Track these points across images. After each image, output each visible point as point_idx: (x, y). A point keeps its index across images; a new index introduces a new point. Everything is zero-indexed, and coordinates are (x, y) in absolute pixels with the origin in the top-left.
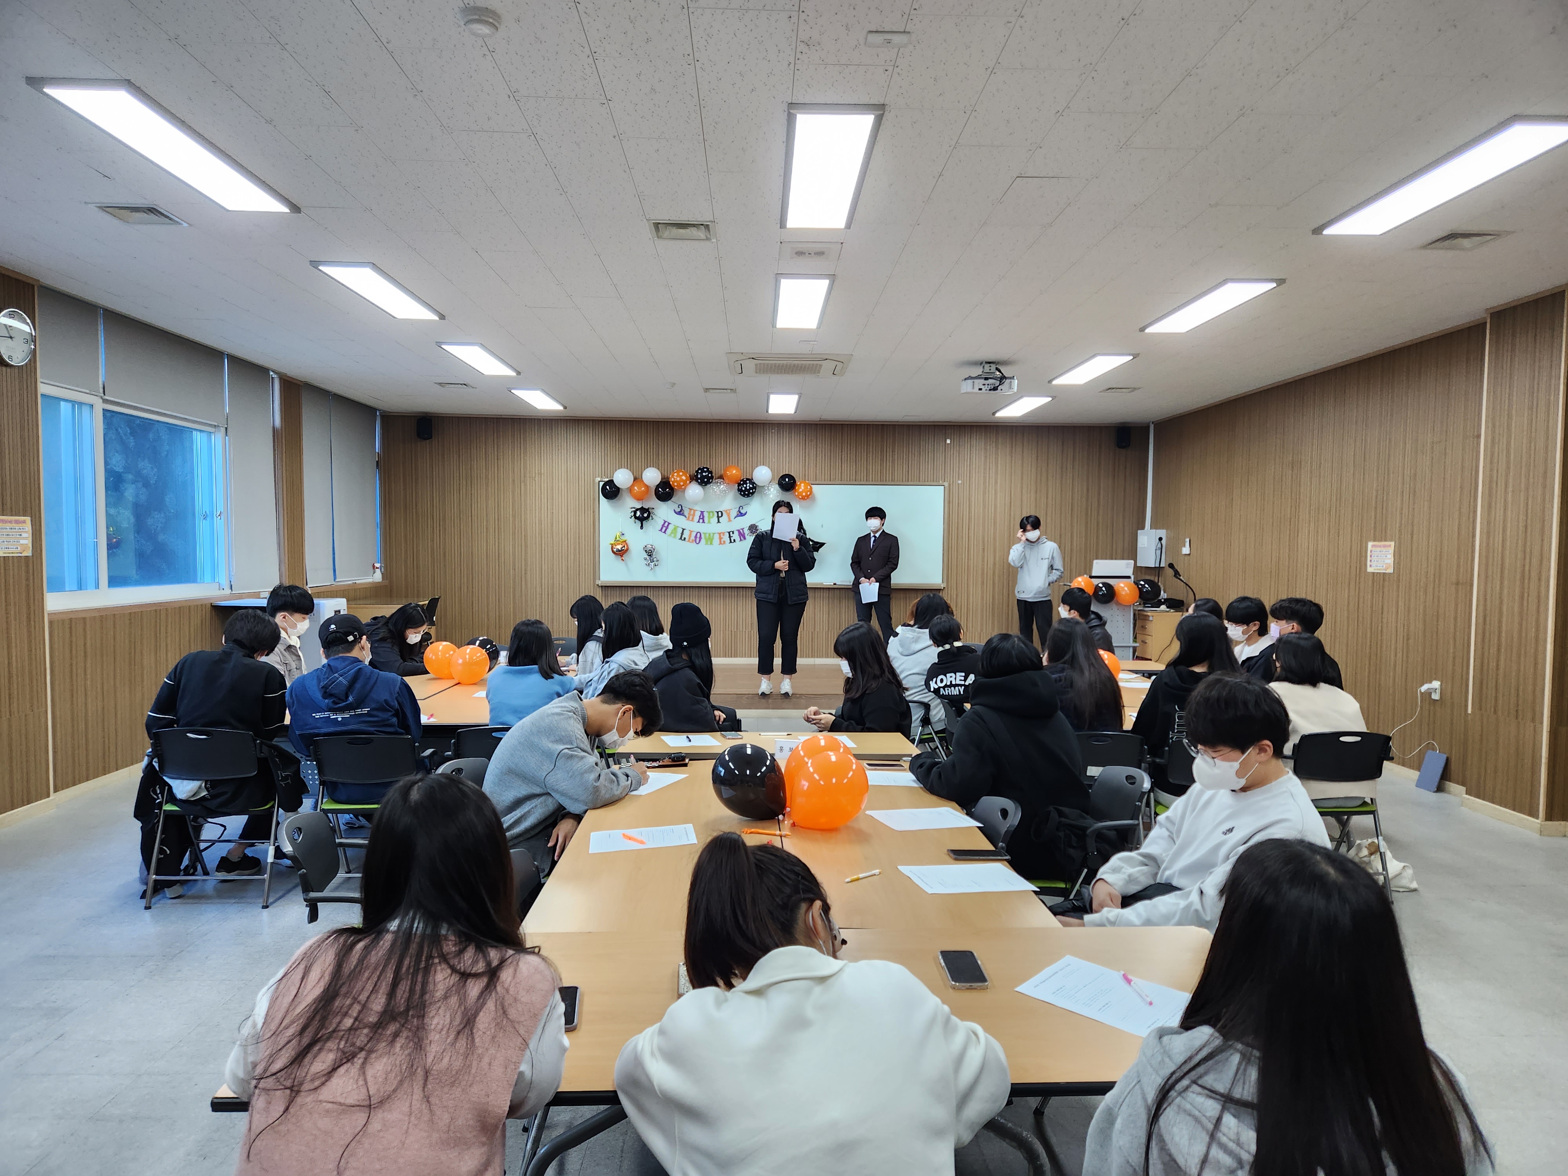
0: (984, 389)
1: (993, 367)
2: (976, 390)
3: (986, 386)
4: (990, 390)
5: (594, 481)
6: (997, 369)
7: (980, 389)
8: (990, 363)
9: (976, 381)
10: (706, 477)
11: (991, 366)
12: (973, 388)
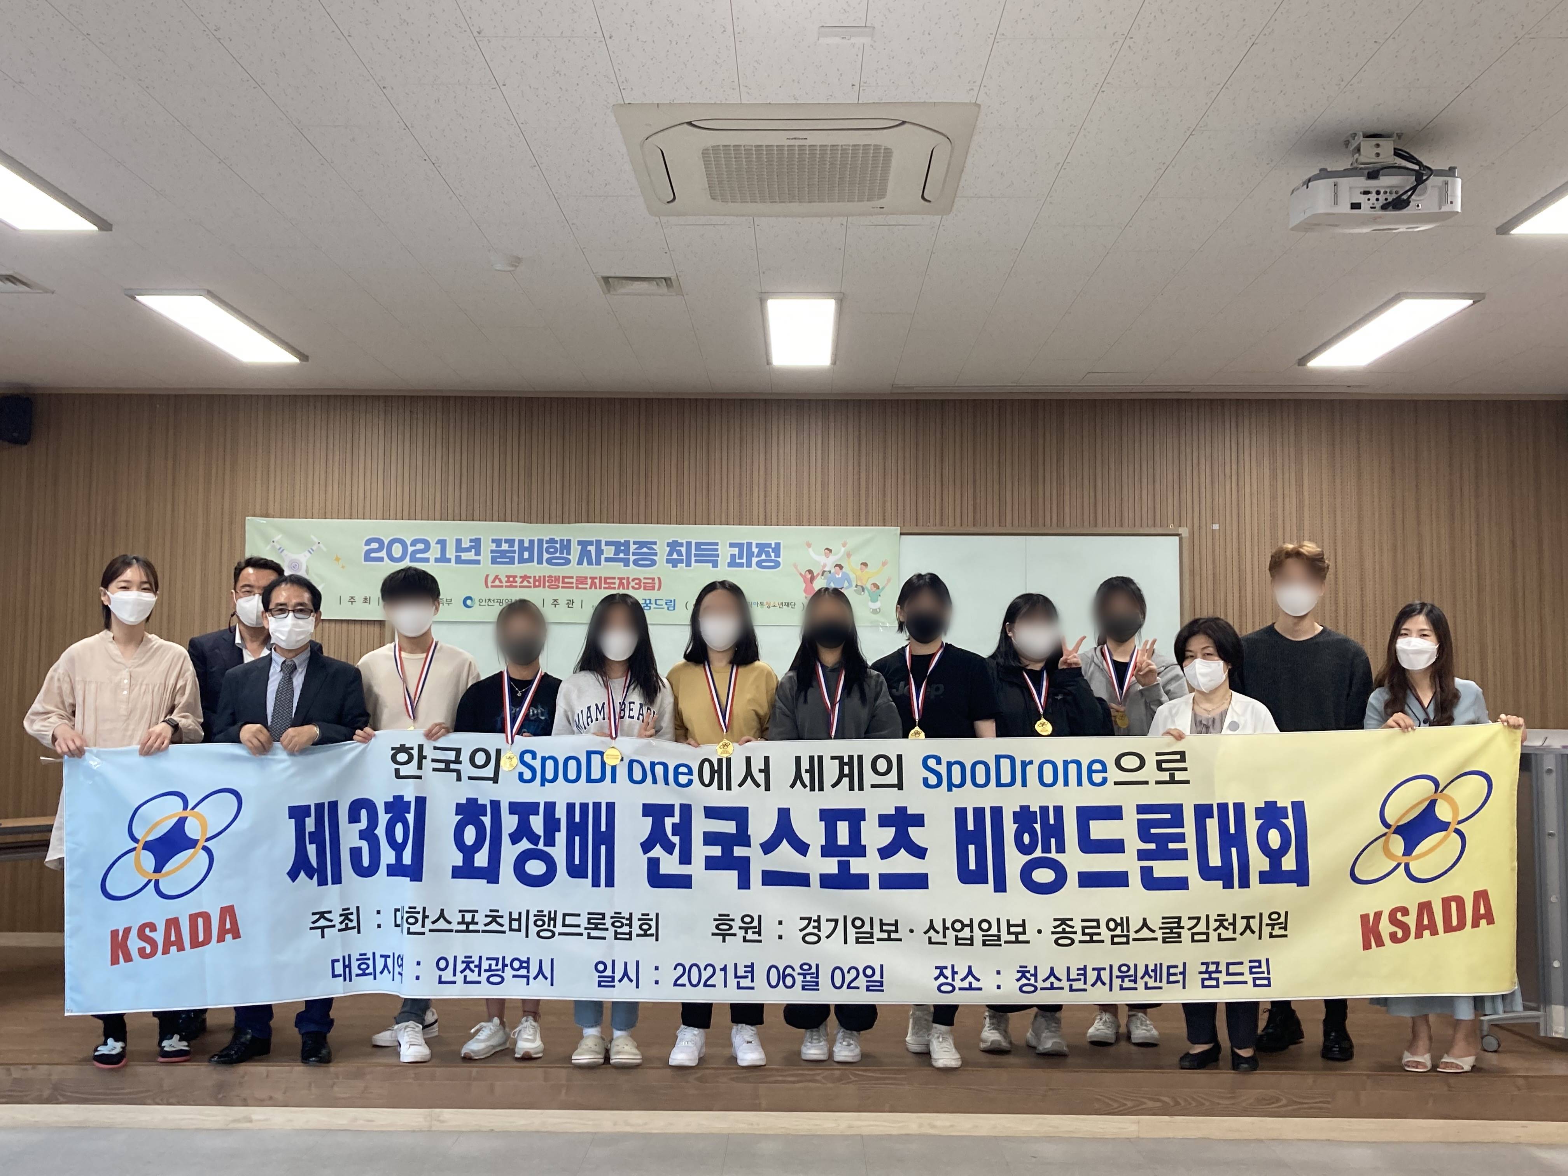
0: (1366, 206)
1: (1387, 144)
2: (1345, 208)
3: (1373, 196)
4: (1384, 207)
6: (1399, 151)
7: (1355, 206)
8: (1374, 133)
9: (1344, 182)
11: (1378, 145)
12: (1336, 203)
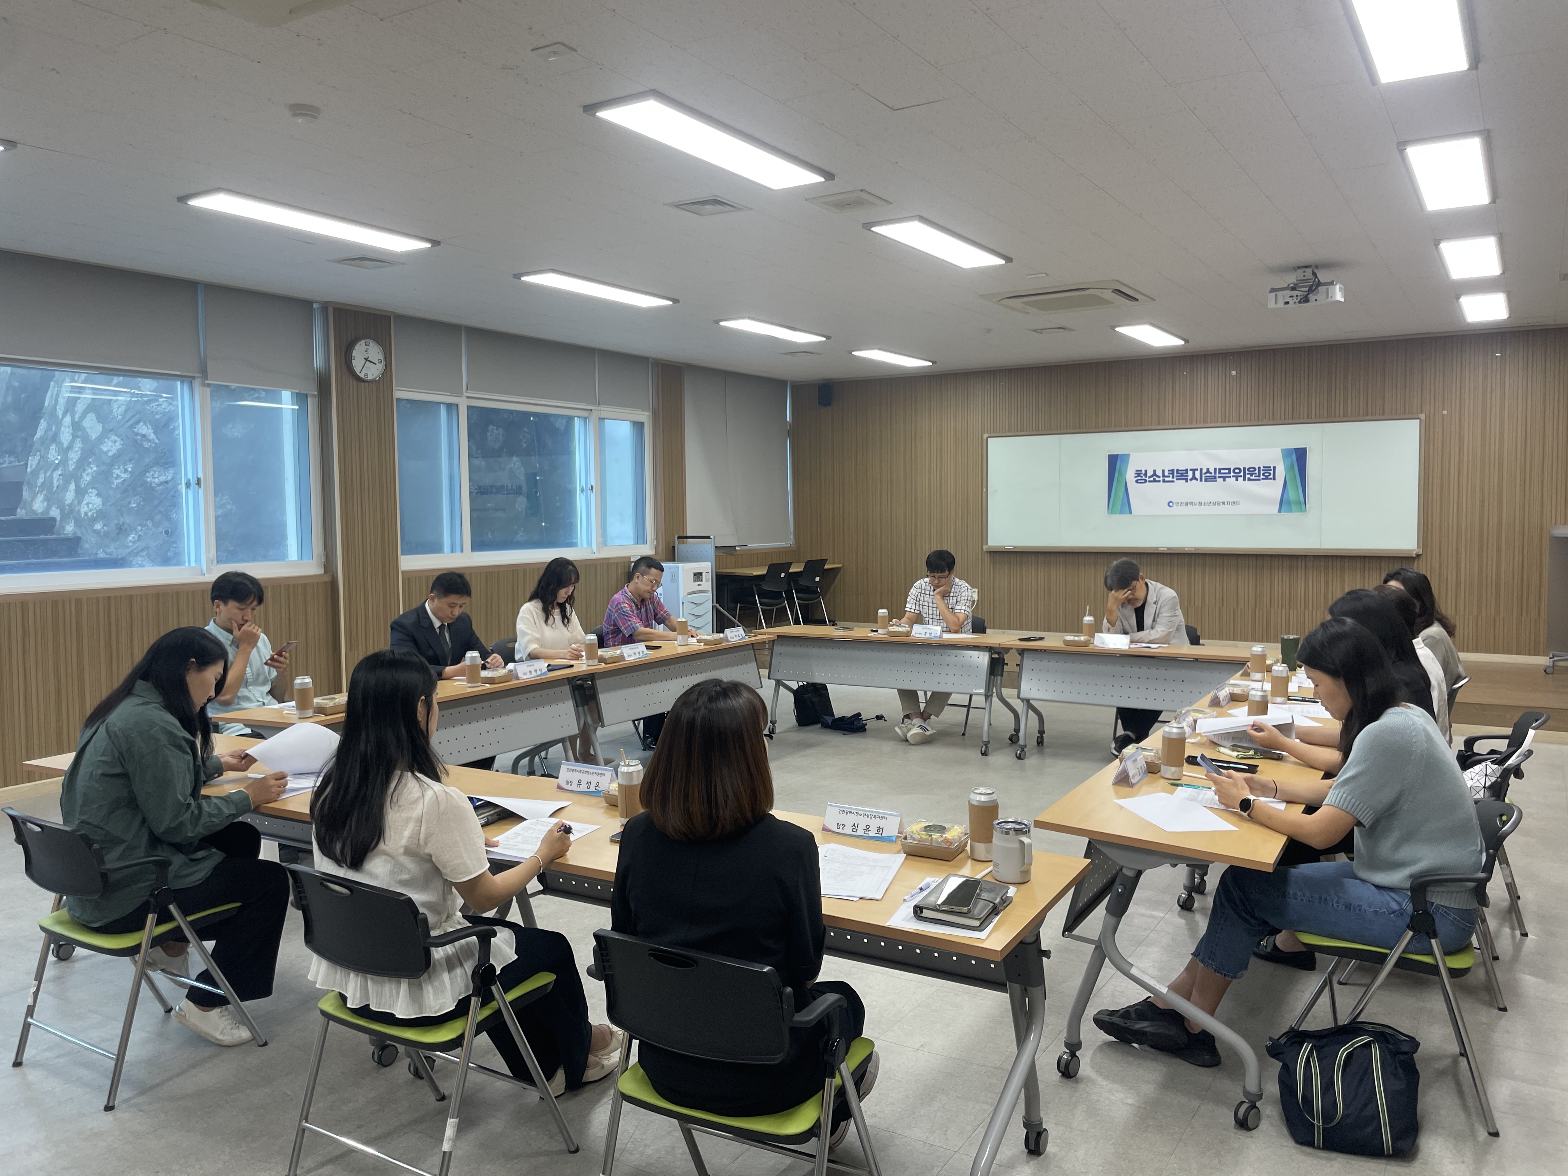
0: (1291, 302)
1: (1309, 272)
2: (1281, 304)
3: (1295, 298)
4: (1300, 302)
5: (981, 437)
6: (1314, 274)
7: (1287, 303)
8: (1306, 267)
9: (1280, 293)
11: (1304, 272)
12: (1276, 303)
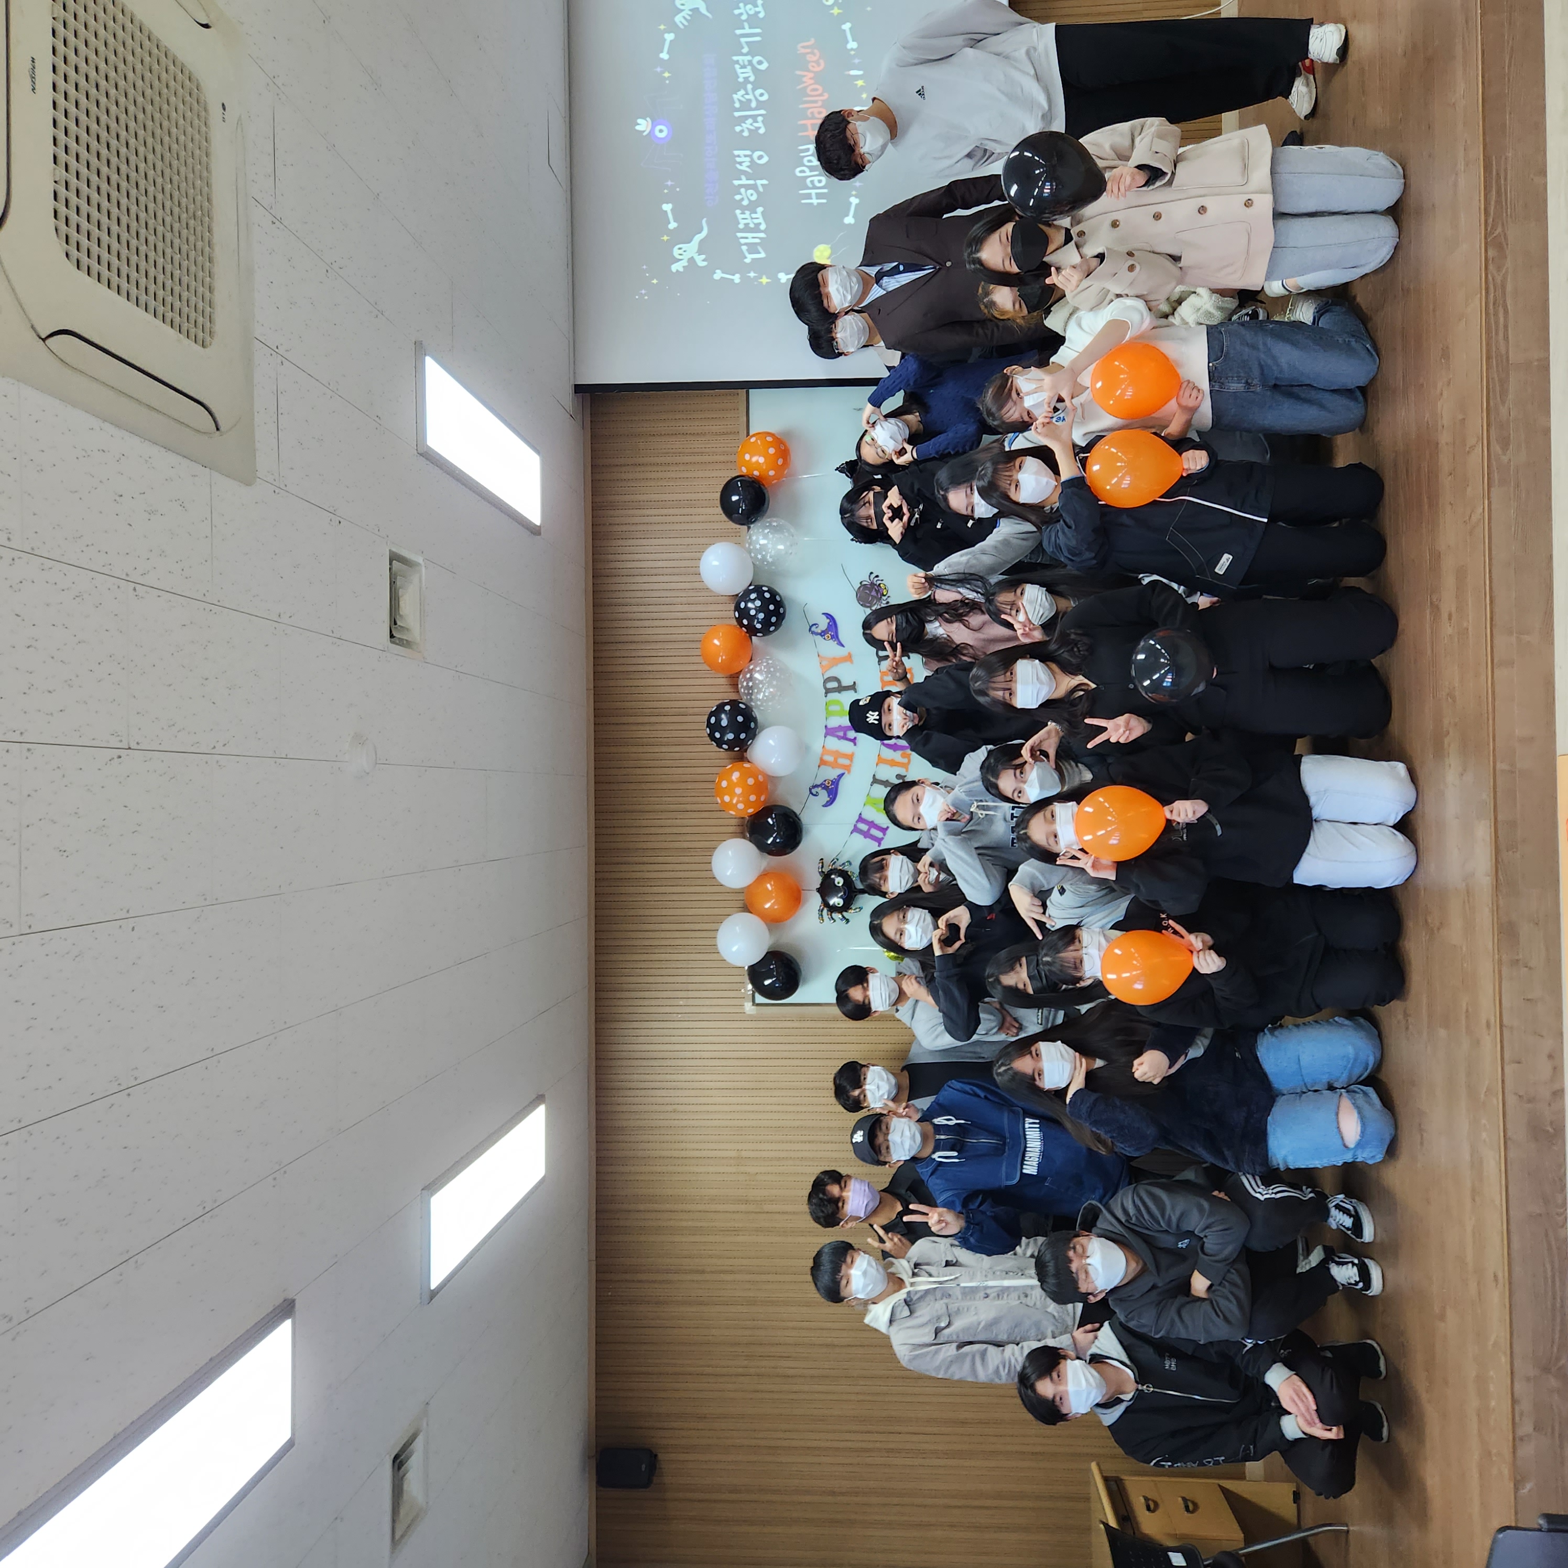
5: (752, 1019)
10: (732, 719)
